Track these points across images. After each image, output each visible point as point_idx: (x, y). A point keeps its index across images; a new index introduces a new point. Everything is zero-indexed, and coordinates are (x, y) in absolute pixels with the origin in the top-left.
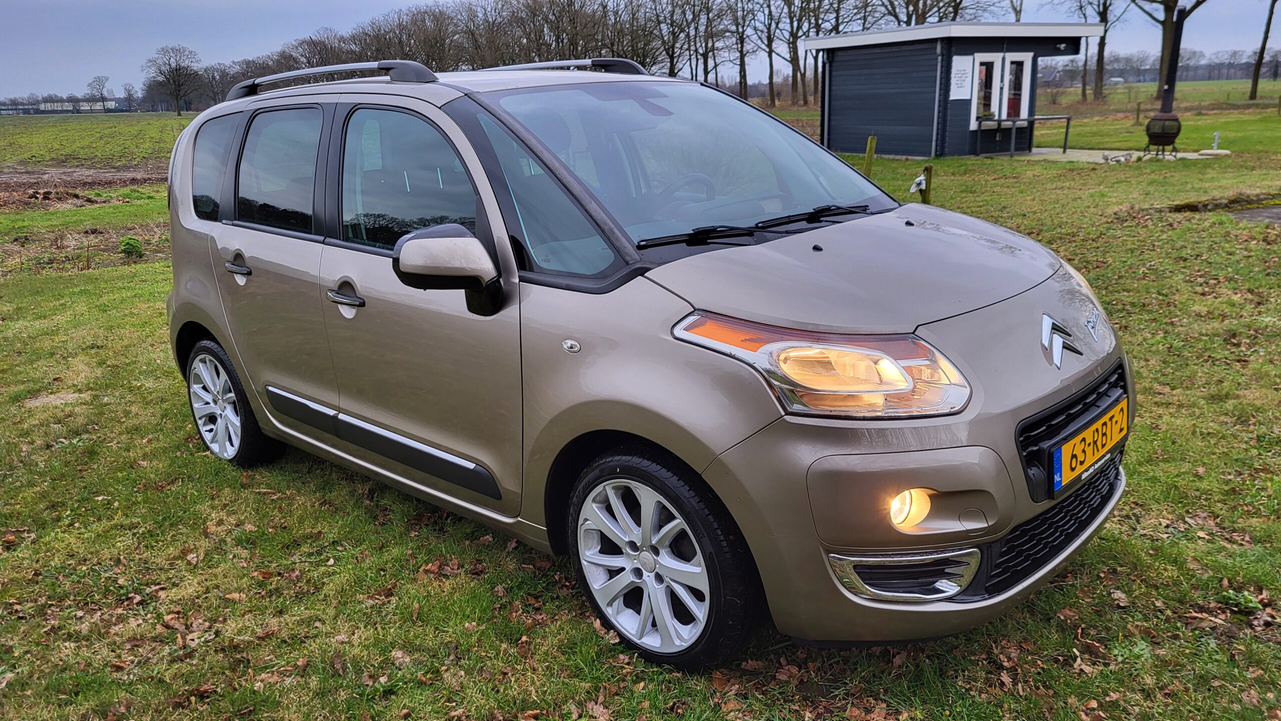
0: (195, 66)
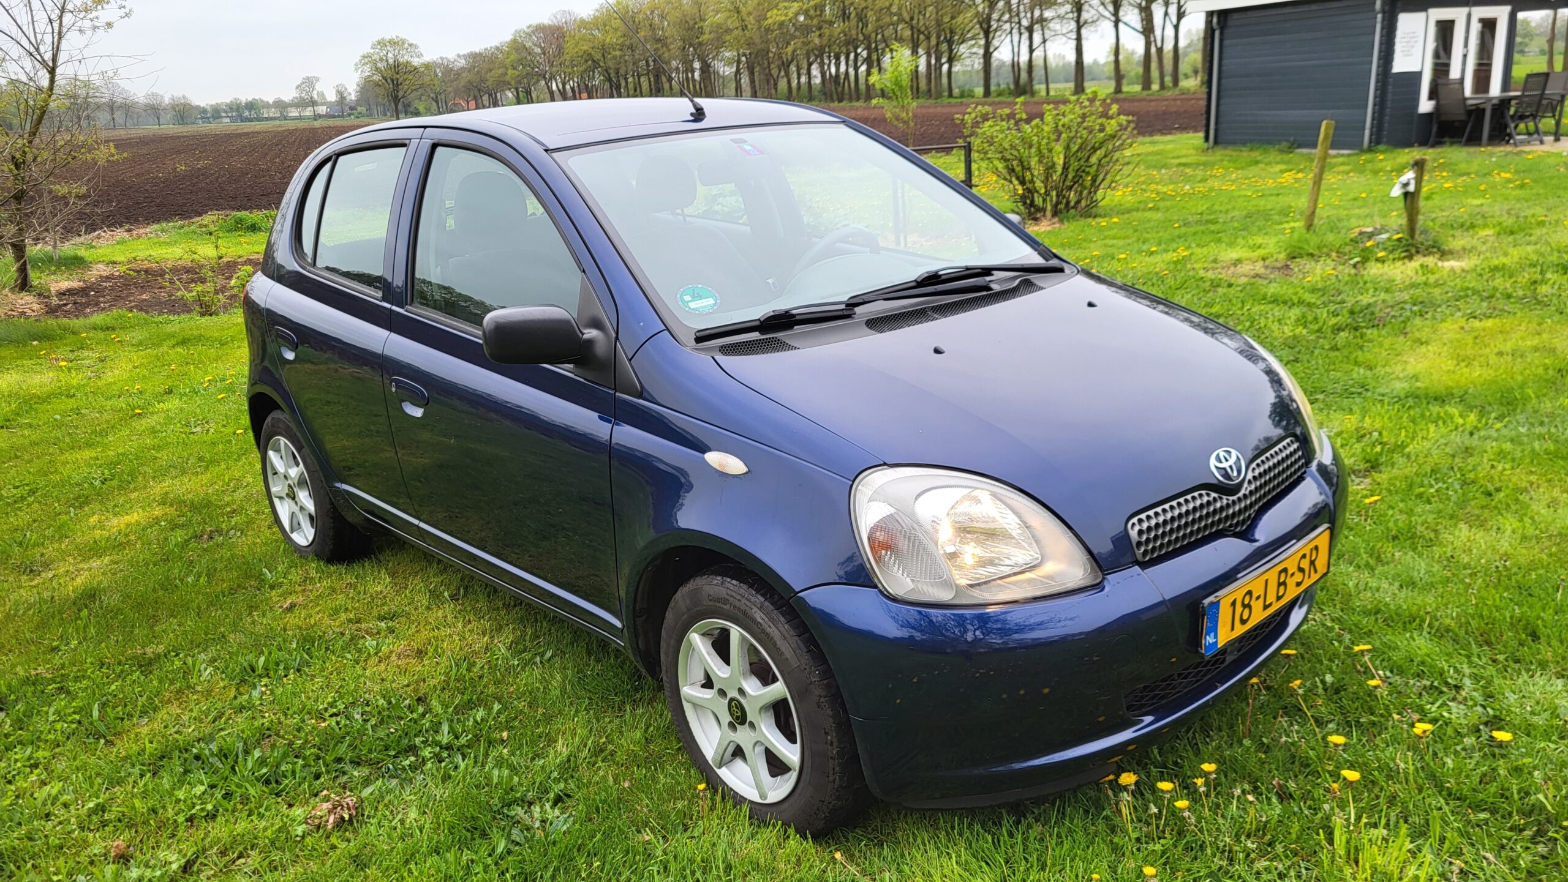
0: (416, 62)
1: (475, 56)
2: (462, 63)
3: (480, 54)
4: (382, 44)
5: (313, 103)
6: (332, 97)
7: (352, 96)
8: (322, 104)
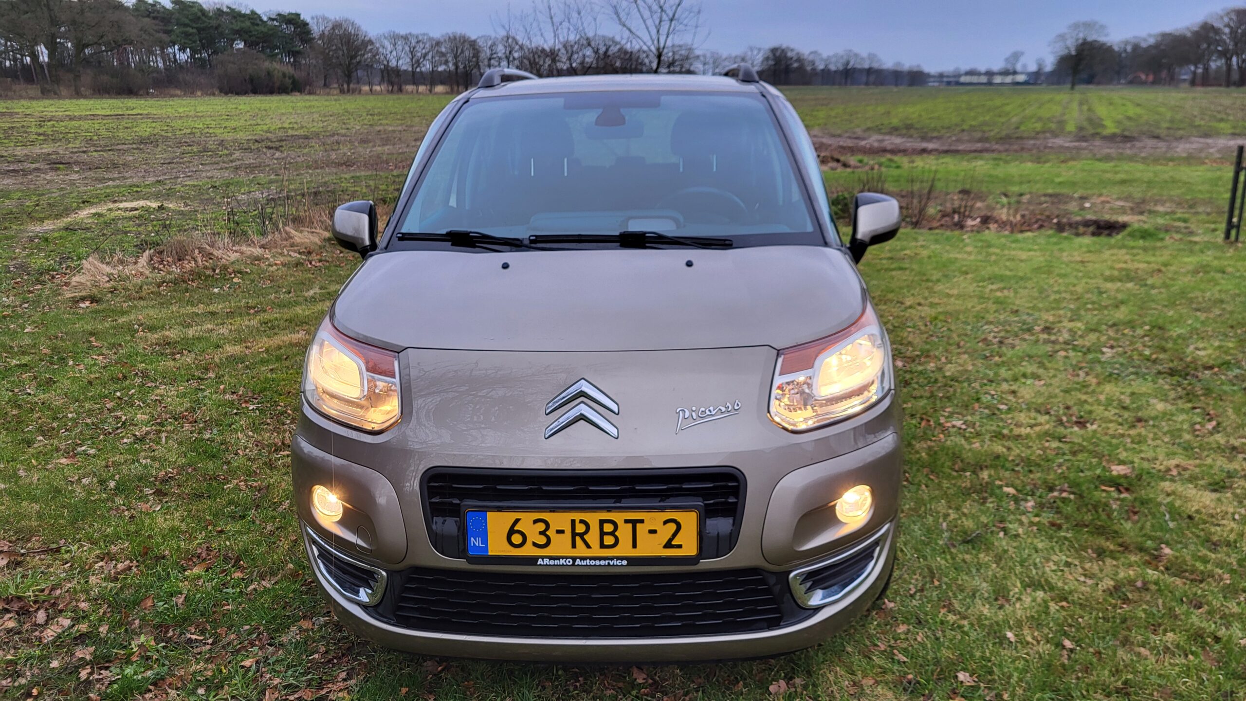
0: (1102, 39)
1: (1164, 35)
2: (1152, 41)
3: (1170, 34)
4: (1076, 26)
5: (1015, 73)
6: (1033, 68)
7: (1049, 67)
8: (1022, 73)
